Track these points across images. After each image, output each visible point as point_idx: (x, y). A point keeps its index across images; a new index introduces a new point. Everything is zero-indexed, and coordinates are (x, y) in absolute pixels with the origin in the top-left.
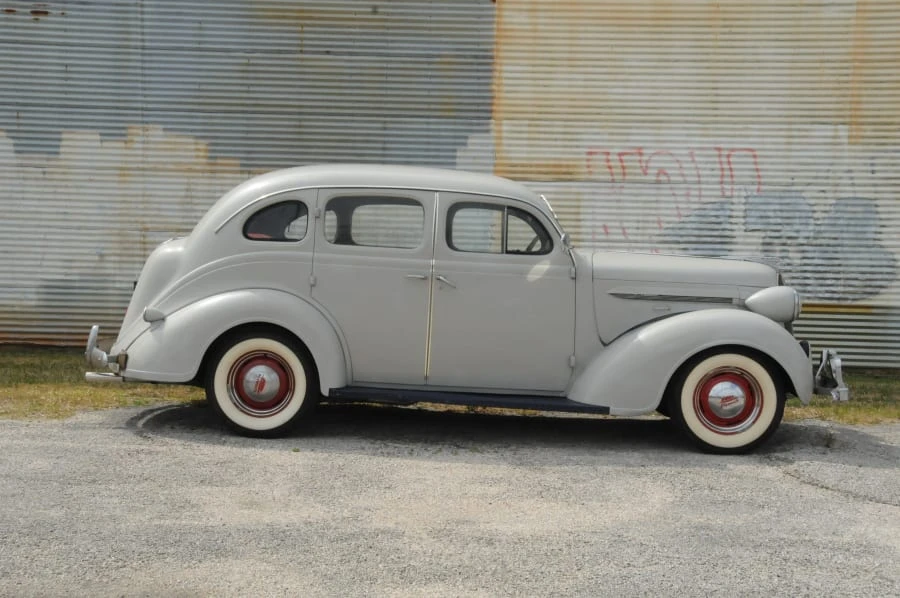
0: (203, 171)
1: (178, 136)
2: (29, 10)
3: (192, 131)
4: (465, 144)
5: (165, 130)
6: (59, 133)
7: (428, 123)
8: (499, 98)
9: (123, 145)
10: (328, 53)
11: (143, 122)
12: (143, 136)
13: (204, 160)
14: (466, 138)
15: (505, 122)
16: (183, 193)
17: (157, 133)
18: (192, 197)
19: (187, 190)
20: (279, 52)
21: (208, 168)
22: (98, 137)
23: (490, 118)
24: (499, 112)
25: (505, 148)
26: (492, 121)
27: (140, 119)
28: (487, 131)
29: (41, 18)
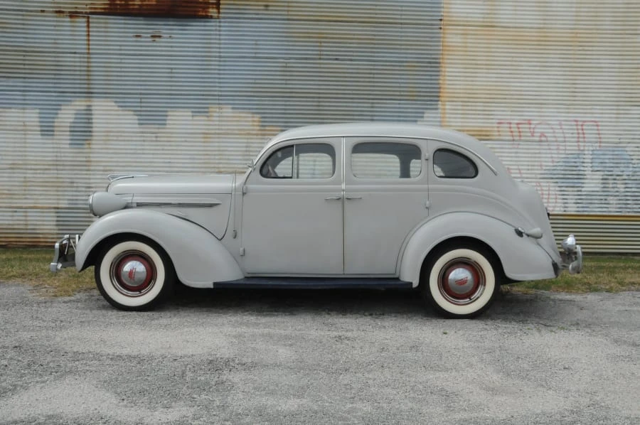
0: (257, 135)
1: (240, 113)
2: (149, 35)
3: (250, 109)
4: (423, 117)
5: (233, 108)
6: (166, 111)
7: (399, 104)
8: (444, 88)
9: (206, 118)
10: (337, 59)
11: (219, 104)
12: (219, 112)
13: (258, 128)
14: (423, 113)
15: (447, 103)
16: (244, 149)
17: (227, 111)
18: (249, 151)
19: (247, 147)
20: (306, 59)
21: (260, 132)
22: (191, 114)
23: (438, 101)
24: (443, 97)
25: (447, 120)
26: (440, 103)
27: (217, 102)
28: (436, 109)
29: (157, 39)
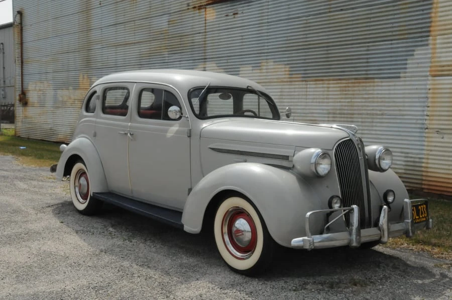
0: (287, 82)
1: (278, 65)
2: (232, 14)
3: (281, 61)
4: (413, 55)
5: (274, 62)
7: (391, 44)
8: (435, 22)
9: (259, 71)
10: (342, 10)
11: (267, 59)
12: (266, 66)
13: (288, 76)
14: (414, 51)
15: (438, 37)
16: (279, 94)
17: (271, 64)
18: (283, 95)
19: (281, 92)
20: (320, 14)
21: (289, 80)
22: (251, 68)
23: (428, 36)
24: (434, 31)
25: (439, 55)
26: (431, 38)
27: (265, 58)
28: (427, 45)
29: (236, 16)
